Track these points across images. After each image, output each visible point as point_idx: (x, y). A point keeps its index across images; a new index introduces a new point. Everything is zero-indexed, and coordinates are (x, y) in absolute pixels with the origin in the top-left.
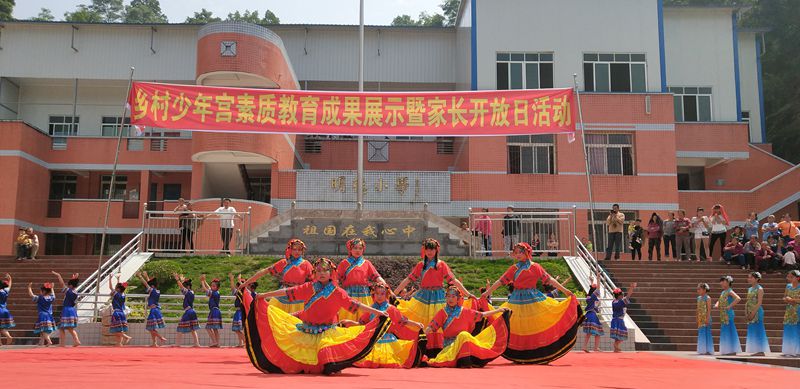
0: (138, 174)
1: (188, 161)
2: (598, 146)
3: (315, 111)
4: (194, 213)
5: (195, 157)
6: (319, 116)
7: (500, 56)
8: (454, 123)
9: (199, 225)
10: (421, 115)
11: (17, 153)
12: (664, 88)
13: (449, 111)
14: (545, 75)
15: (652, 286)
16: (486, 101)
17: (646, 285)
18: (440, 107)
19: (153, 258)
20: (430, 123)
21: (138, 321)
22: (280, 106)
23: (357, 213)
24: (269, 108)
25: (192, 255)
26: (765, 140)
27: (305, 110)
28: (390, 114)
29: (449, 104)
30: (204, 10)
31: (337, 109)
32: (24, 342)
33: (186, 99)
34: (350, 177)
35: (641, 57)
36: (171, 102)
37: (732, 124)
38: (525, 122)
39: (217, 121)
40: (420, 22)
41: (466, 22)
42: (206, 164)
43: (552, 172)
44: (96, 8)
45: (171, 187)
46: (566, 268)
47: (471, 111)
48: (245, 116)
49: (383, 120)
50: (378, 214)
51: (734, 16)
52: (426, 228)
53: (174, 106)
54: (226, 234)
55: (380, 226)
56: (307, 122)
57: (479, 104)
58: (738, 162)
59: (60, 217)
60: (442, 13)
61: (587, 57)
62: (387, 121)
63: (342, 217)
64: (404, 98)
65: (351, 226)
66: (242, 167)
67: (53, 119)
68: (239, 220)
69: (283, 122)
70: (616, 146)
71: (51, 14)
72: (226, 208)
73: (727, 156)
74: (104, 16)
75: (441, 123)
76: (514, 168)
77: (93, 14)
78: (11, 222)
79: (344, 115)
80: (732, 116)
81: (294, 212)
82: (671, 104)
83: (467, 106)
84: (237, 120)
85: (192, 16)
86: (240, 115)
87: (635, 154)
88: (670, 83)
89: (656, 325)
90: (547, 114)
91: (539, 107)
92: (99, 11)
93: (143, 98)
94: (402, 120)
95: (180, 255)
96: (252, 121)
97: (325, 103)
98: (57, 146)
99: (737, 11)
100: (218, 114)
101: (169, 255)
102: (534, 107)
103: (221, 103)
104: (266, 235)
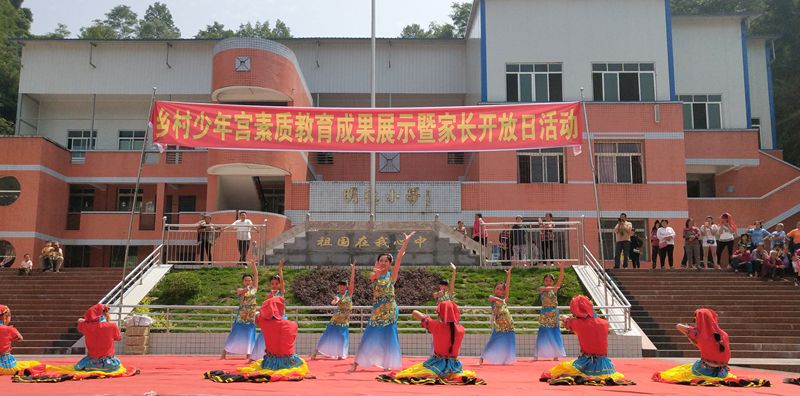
0: (154, 186)
1: (204, 174)
2: (607, 154)
3: (329, 128)
4: (212, 225)
5: (210, 170)
6: (334, 135)
7: (510, 67)
8: (464, 139)
9: (216, 237)
10: (431, 131)
11: (37, 167)
12: (673, 97)
13: (459, 127)
14: (554, 87)
15: (660, 293)
16: (494, 116)
17: (653, 293)
18: (450, 123)
19: (173, 270)
20: (440, 140)
21: (160, 331)
22: (296, 123)
23: (370, 224)
24: (285, 126)
25: (209, 266)
26: (776, 146)
27: (320, 128)
28: (402, 130)
29: (459, 120)
30: (216, 23)
31: (351, 126)
32: (53, 352)
33: (207, 118)
34: (362, 188)
35: (650, 67)
36: (193, 120)
37: (742, 131)
38: (533, 136)
39: (237, 139)
40: (430, 32)
41: (476, 33)
42: (221, 176)
43: (562, 181)
44: (111, 23)
45: (186, 199)
46: (575, 277)
47: (480, 127)
48: (264, 134)
49: (395, 137)
50: (390, 225)
51: (743, 23)
52: (437, 239)
53: (195, 125)
54: (243, 246)
55: (392, 237)
56: (322, 139)
57: (488, 120)
58: (748, 169)
59: (78, 229)
60: (451, 22)
61: (596, 66)
62: (399, 138)
63: (355, 228)
64: (415, 113)
65: (364, 237)
66: (256, 179)
67: (72, 134)
68: (255, 232)
69: (300, 140)
70: (625, 155)
71: (67, 29)
72: (243, 221)
73: (737, 163)
74: (118, 30)
75: (451, 139)
76: (524, 178)
77: (108, 30)
78: (32, 234)
79: (358, 132)
80: (742, 123)
81: (309, 224)
82: (681, 111)
83: (477, 121)
84: (256, 139)
85: (205, 29)
86: (258, 133)
87: (645, 162)
88: (679, 91)
89: (663, 332)
90: (554, 128)
91: (546, 121)
92: (114, 26)
93: (165, 117)
94: (413, 137)
95: (198, 267)
96: (270, 139)
97: (339, 119)
98: (76, 160)
99: (746, 19)
100: (237, 133)
101: (188, 267)
102: (541, 122)
103: (239, 122)
104: (281, 247)
